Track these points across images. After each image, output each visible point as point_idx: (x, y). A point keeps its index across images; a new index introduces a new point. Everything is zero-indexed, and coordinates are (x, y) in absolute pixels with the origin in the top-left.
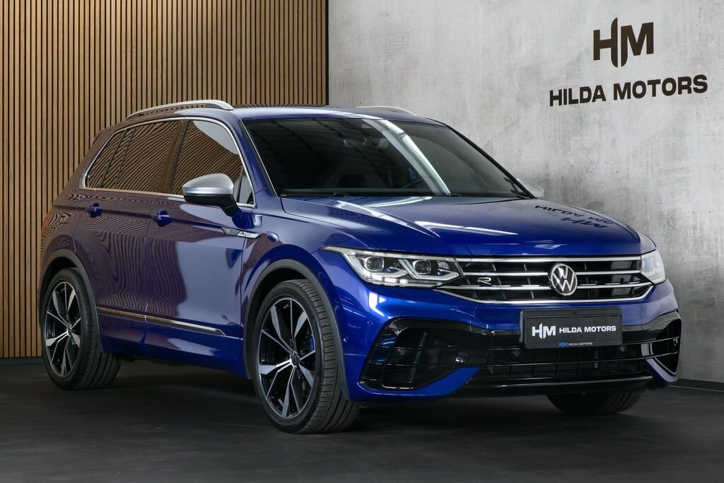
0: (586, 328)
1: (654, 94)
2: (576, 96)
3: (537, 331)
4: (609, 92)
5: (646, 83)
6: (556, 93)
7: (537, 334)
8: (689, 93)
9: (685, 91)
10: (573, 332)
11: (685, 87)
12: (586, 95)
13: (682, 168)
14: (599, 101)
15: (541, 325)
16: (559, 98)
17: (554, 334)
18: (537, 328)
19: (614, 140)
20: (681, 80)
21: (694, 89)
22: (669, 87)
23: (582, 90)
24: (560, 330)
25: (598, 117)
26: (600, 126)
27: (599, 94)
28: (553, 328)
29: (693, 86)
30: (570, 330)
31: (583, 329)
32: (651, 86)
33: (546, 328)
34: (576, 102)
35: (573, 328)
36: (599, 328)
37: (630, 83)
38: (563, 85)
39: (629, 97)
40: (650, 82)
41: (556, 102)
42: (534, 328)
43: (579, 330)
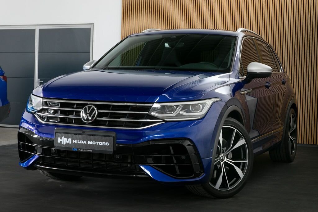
0: (89, 142)
3: (61, 140)
7: (61, 142)
10: (81, 143)
15: (63, 137)
17: (70, 143)
18: (61, 139)
24: (74, 141)
28: (70, 140)
30: (79, 142)
31: (87, 142)
33: (66, 139)
35: (81, 141)
36: (97, 142)
42: (59, 138)
43: (85, 142)
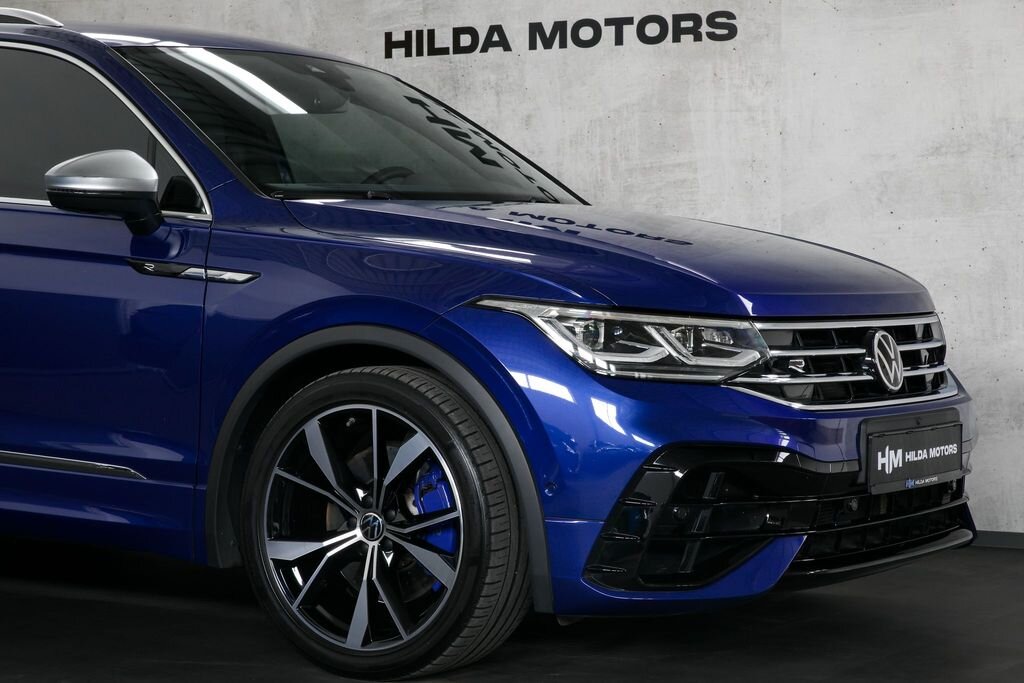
1: (619, 41)
2: (444, 40)
4: (518, 36)
5: (602, 24)
6: (399, 36)
8: (695, 40)
9: (687, 39)
11: (687, 31)
12: (466, 40)
13: (679, 165)
14: (495, 52)
16: (406, 44)
18: (884, 454)
19: (529, 117)
20: (677, 19)
21: (707, 33)
22: (652, 30)
23: (457, 32)
24: (907, 457)
25: (493, 77)
26: (498, 94)
27: (497, 38)
29: (705, 29)
32: (612, 28)
33: (892, 454)
34: (444, 51)
35: (920, 452)
37: (565, 23)
38: (414, 24)
39: (563, 45)
40: (608, 22)
41: (399, 53)
42: (879, 454)
